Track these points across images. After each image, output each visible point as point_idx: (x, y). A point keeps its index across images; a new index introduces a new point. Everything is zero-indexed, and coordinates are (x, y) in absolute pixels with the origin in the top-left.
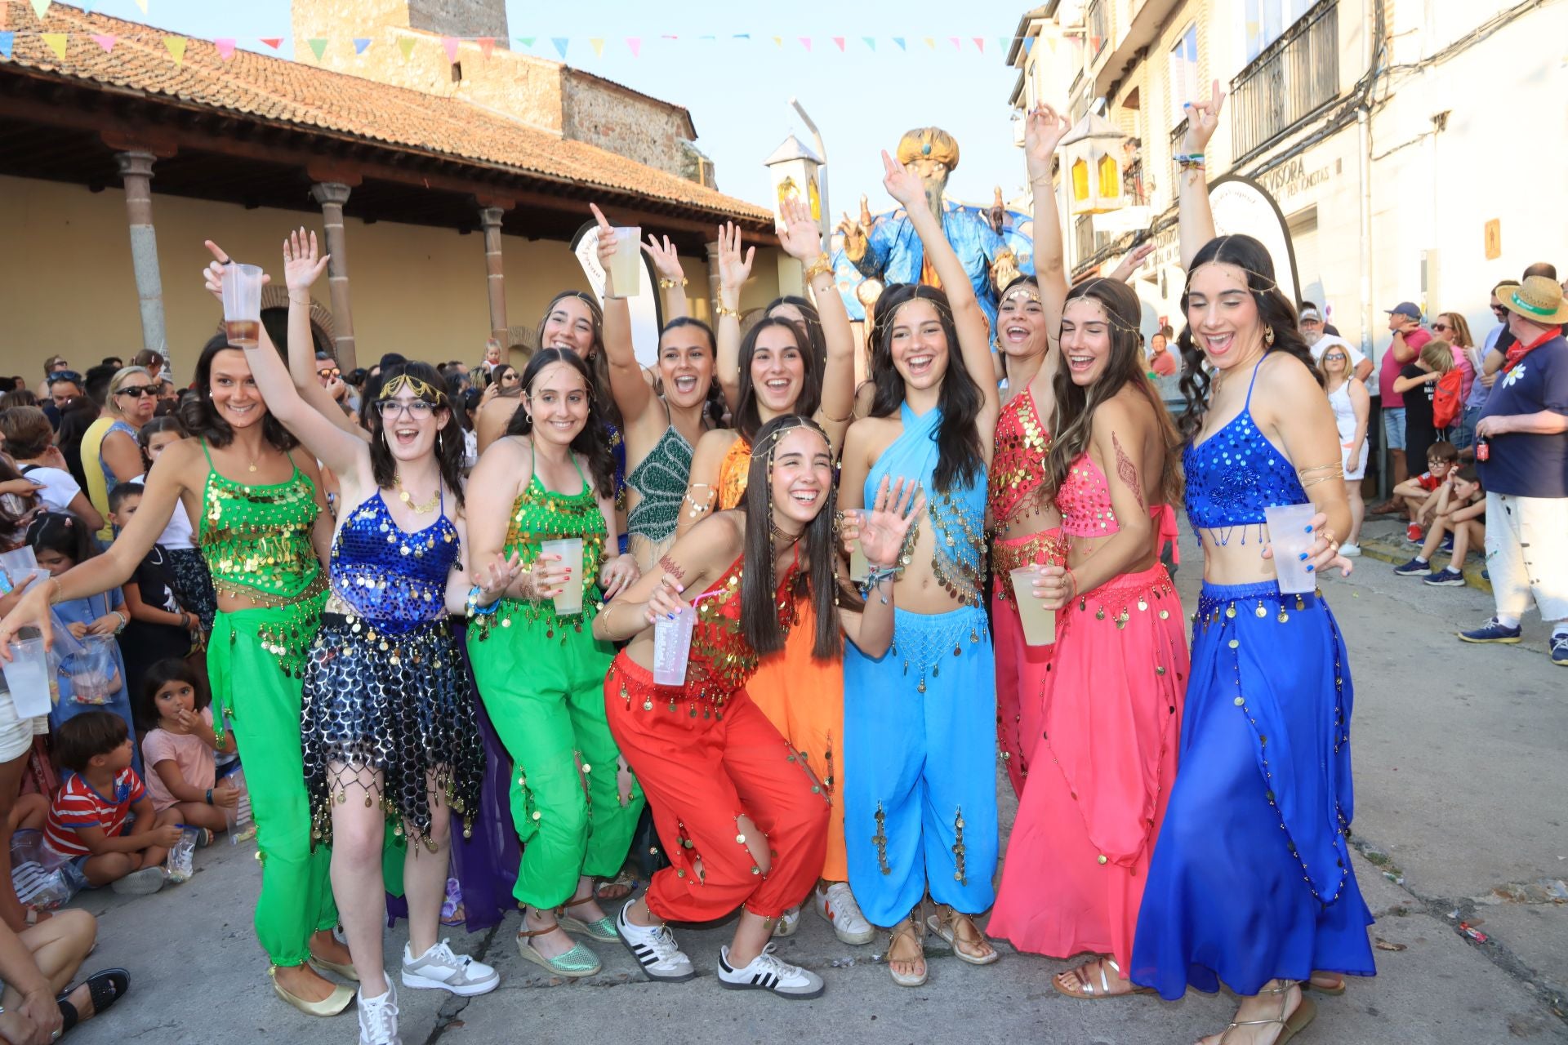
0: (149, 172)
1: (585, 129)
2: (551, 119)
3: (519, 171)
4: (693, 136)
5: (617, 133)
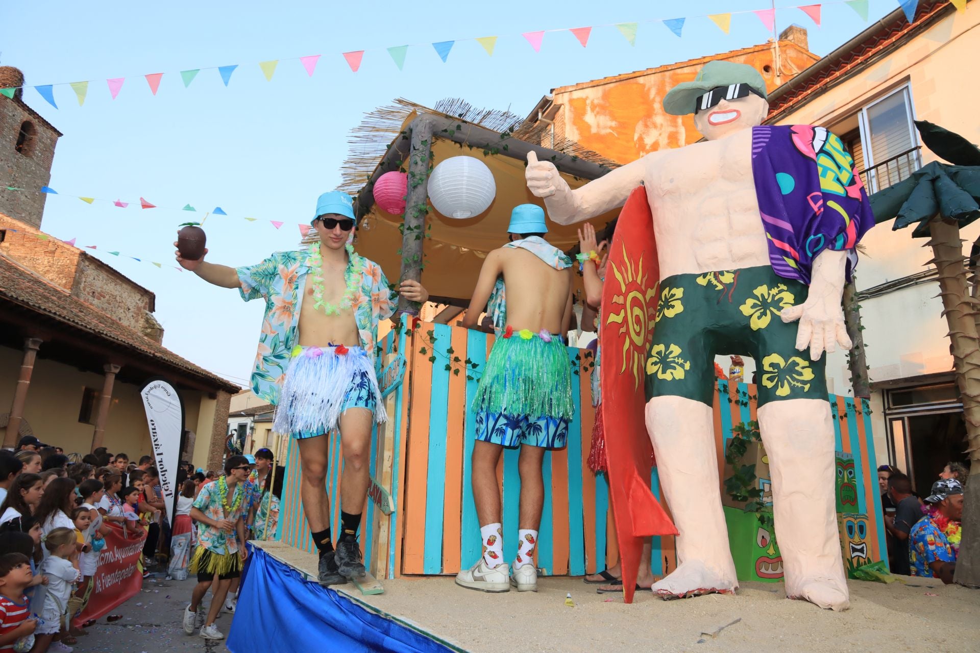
1: (86, 293)
2: (64, 281)
4: (152, 309)
5: (106, 299)
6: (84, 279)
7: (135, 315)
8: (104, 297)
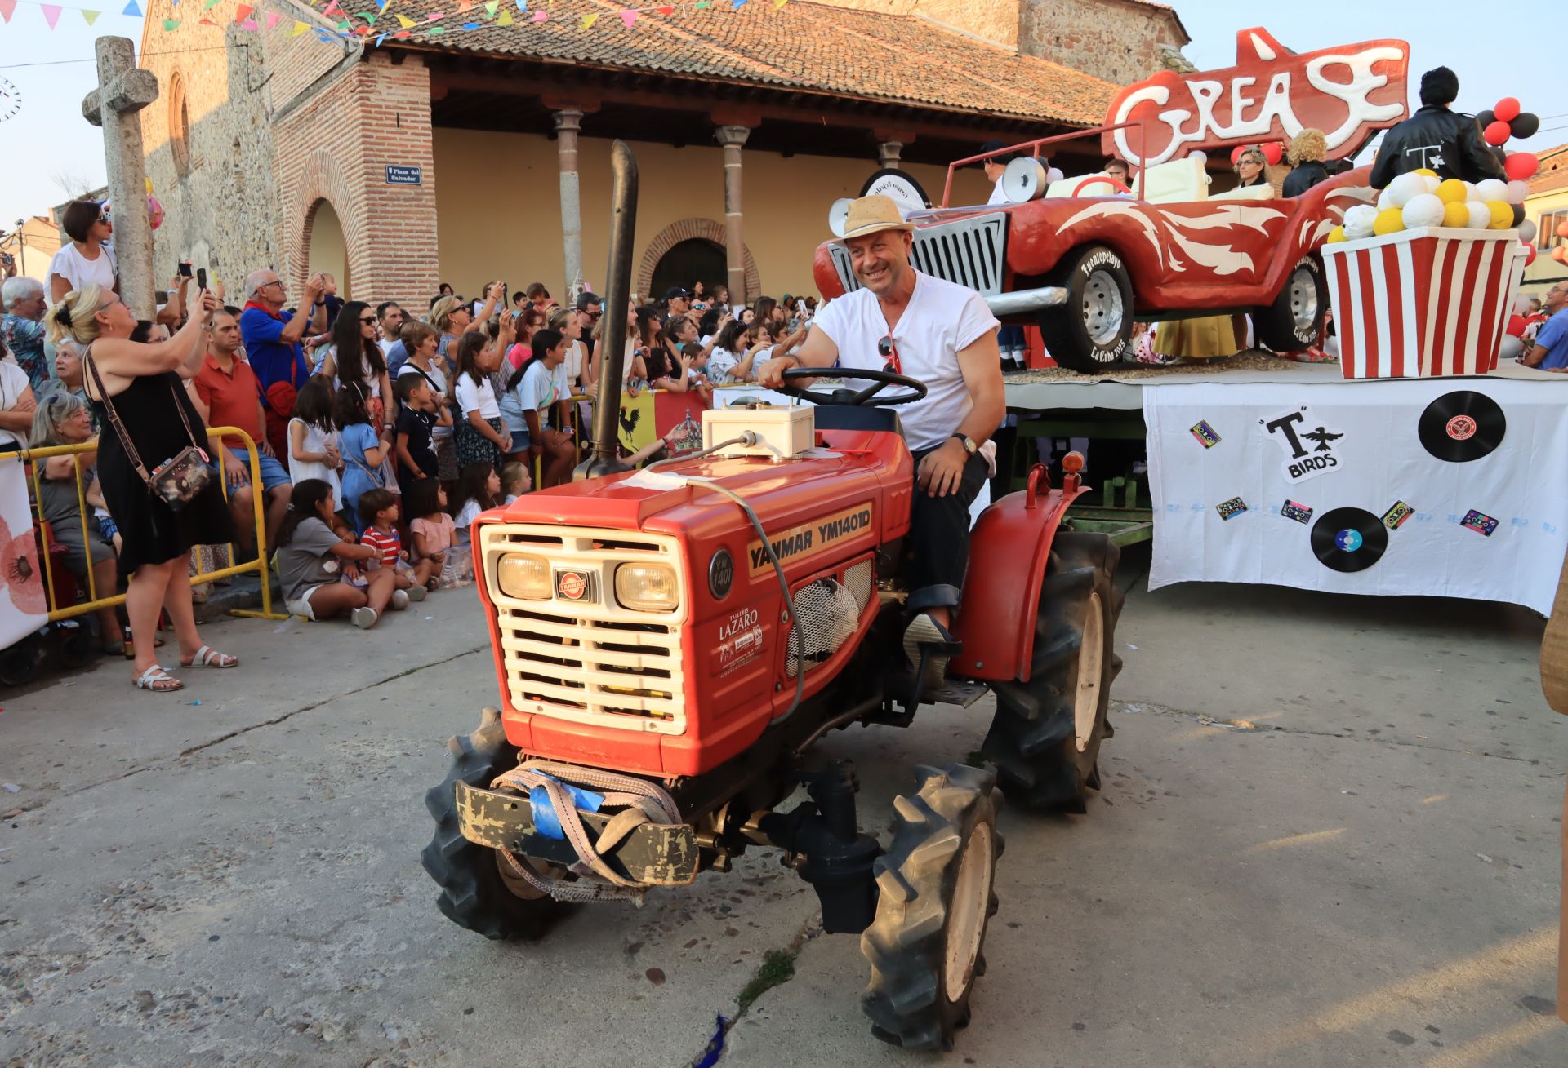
0: (578, 127)
1: (1044, 42)
2: (1006, 33)
3: (918, 104)
4: (1184, 38)
5: (1082, 43)
6: (1036, 20)
7: (1142, 58)
8: (1078, 41)
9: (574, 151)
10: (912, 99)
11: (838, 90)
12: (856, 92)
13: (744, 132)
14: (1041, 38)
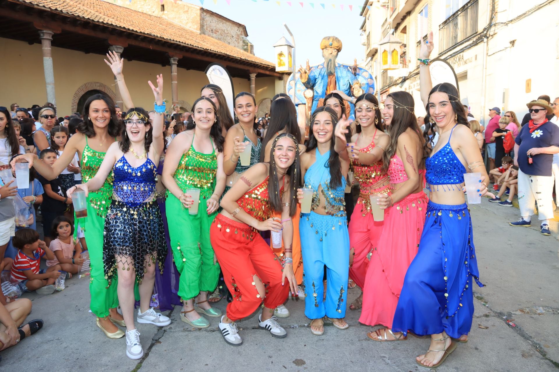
0: (51, 38)
1: (208, 31)
2: (196, 27)
3: (184, 45)
5: (219, 33)
6: (205, 23)
7: (237, 40)
8: (218, 32)
9: (50, 49)
10: (182, 43)
11: (157, 36)
12: (163, 38)
13: (121, 48)
14: (207, 29)
